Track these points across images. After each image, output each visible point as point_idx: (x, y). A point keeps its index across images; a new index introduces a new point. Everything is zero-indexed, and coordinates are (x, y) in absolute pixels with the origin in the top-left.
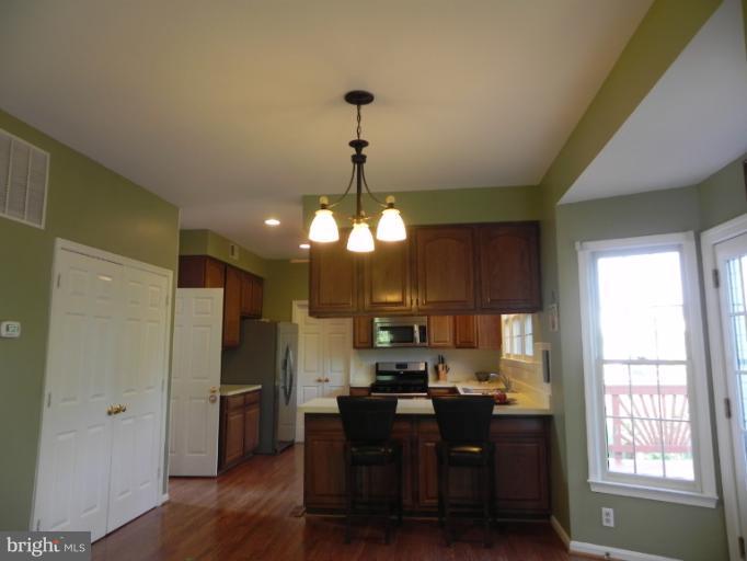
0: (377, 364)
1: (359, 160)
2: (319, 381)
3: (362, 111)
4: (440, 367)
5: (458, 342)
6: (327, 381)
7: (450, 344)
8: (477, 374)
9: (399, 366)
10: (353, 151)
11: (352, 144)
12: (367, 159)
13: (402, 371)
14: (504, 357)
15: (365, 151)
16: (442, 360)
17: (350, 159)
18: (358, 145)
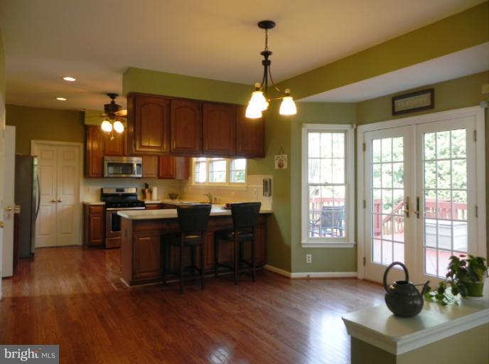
0: (102, 190)
1: (266, 63)
2: (53, 201)
3: (268, 33)
4: (147, 190)
5: (161, 175)
6: (60, 201)
7: (155, 176)
8: (170, 195)
9: (117, 190)
10: (263, 58)
11: (262, 53)
12: (271, 63)
13: (120, 193)
14: (193, 184)
15: (270, 58)
16: (147, 186)
17: (261, 63)
18: (266, 54)
